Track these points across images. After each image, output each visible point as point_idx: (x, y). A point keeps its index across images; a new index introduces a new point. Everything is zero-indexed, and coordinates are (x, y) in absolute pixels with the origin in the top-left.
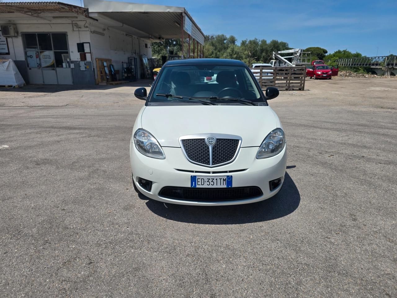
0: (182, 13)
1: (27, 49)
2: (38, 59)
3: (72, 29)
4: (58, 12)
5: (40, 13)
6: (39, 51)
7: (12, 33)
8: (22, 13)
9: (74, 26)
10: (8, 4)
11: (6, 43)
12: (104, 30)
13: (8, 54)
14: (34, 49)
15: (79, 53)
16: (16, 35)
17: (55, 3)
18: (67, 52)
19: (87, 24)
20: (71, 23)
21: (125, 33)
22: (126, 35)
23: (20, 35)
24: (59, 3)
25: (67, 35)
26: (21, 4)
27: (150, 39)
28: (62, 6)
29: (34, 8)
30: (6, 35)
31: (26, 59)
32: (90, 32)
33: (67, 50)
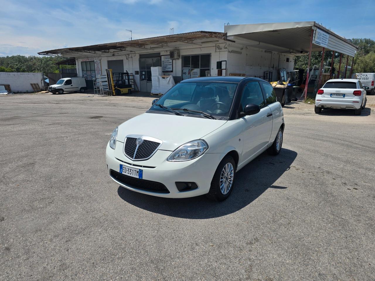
0: (312, 27)
1: (184, 68)
2: (189, 75)
3: (215, 51)
4: (205, 38)
5: (194, 40)
6: (191, 69)
7: (176, 56)
8: (181, 42)
9: (217, 48)
10: (170, 36)
11: (171, 64)
12: (242, 49)
13: (172, 71)
14: (188, 68)
15: (217, 70)
16: (178, 57)
17: (199, 32)
18: (209, 69)
19: (226, 46)
20: (215, 45)
21: (264, 50)
22: (265, 52)
23: (181, 57)
24: (202, 32)
25: (211, 56)
26: (178, 35)
27: (292, 53)
28: (204, 34)
29: (189, 37)
30: (172, 58)
31: (182, 75)
32: (228, 52)
33: (209, 67)
